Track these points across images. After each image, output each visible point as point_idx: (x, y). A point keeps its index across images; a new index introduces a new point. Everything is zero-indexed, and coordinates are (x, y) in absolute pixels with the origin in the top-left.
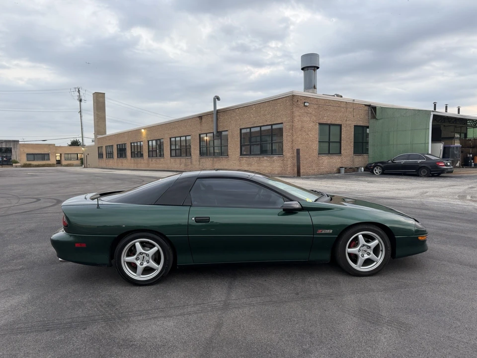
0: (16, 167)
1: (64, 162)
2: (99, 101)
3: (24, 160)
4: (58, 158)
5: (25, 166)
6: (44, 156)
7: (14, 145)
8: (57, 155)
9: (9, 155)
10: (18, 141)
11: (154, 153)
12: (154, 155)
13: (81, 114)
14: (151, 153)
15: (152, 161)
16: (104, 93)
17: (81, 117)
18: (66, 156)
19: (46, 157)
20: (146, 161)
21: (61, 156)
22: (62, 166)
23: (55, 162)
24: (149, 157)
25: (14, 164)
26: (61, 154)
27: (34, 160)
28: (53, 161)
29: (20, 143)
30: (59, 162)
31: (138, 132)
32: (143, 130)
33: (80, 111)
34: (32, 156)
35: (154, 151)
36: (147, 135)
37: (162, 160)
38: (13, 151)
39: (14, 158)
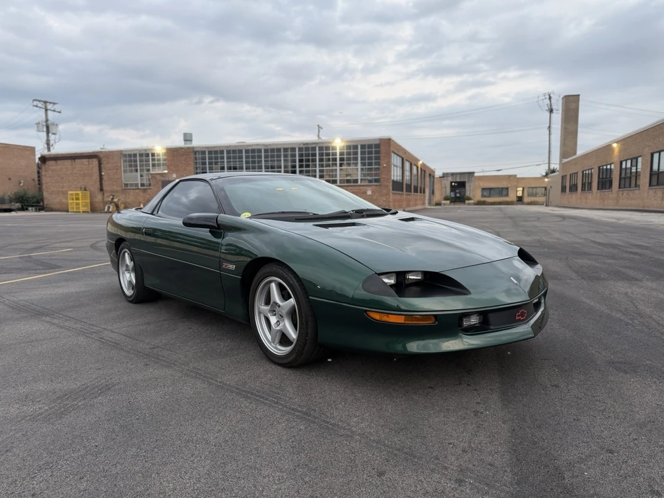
0: (469, 204)
1: (526, 199)
2: (571, 105)
3: (478, 196)
4: (520, 194)
5: (480, 203)
6: (503, 191)
7: (469, 178)
8: (518, 189)
9: (463, 190)
10: (473, 173)
11: (627, 181)
12: (627, 185)
13: (550, 131)
14: (623, 181)
15: (623, 194)
16: (579, 95)
17: (550, 134)
18: (530, 190)
19: (504, 193)
20: (615, 195)
21: (523, 191)
22: (523, 204)
23: (515, 199)
24: (619, 188)
25: (467, 202)
26: (523, 188)
27: (490, 196)
28: (512, 197)
29: (476, 175)
30: (520, 199)
31: (607, 148)
32: (615, 145)
33: (550, 127)
34: (489, 191)
35: (628, 177)
36: (621, 151)
37: (637, 192)
38: (467, 185)
39: (468, 194)
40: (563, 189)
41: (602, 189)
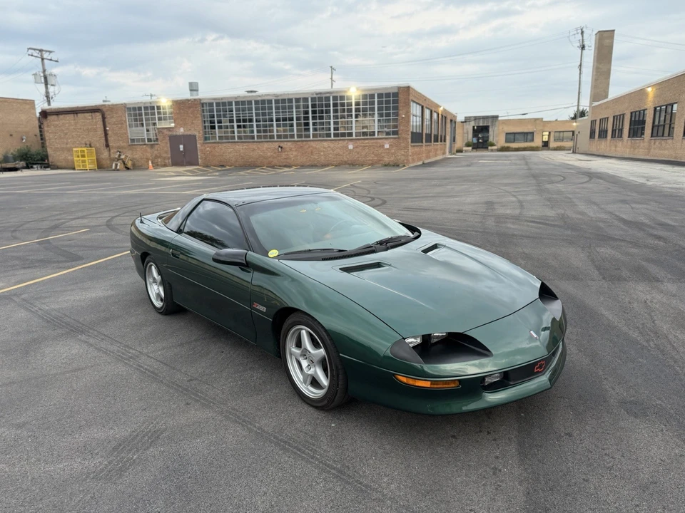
0: (492, 150)
1: (552, 145)
2: (605, 41)
3: (501, 141)
4: (546, 139)
5: (503, 149)
6: (528, 136)
7: (493, 122)
8: (544, 133)
9: (486, 135)
10: (497, 117)
11: (661, 129)
12: (660, 133)
13: (580, 70)
14: (656, 129)
15: (655, 143)
16: (614, 31)
17: (580, 73)
18: (557, 134)
19: (529, 137)
20: (646, 144)
21: (549, 135)
22: (549, 149)
23: (540, 144)
24: (652, 136)
25: (490, 148)
26: (550, 133)
27: (514, 142)
28: (538, 142)
29: (499, 118)
30: (546, 144)
31: (641, 93)
32: (649, 90)
33: (580, 65)
34: (512, 137)
35: (661, 125)
36: (655, 97)
37: (670, 141)
38: (490, 130)
39: (491, 139)
40: (592, 135)
41: (633, 136)
